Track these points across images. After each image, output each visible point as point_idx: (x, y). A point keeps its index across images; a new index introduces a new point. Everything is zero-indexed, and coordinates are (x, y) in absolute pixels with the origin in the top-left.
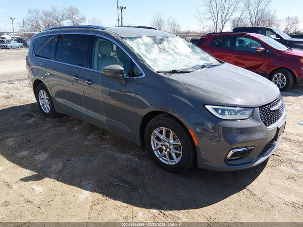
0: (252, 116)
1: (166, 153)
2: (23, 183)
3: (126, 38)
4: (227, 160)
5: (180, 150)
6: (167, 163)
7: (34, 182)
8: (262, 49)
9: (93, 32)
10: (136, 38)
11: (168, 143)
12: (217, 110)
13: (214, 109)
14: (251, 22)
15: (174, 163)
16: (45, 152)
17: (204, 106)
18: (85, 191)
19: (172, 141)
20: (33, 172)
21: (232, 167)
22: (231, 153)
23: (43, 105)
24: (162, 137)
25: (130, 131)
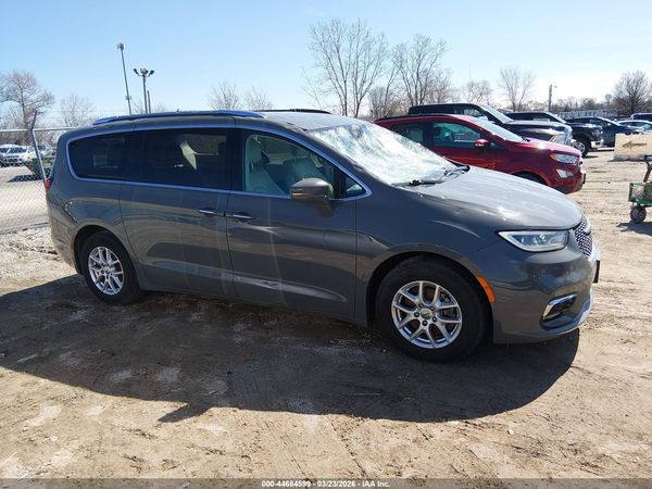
0: (568, 242)
1: (427, 328)
2: (171, 425)
3: (312, 131)
4: (543, 321)
5: (456, 318)
6: (430, 347)
7: (194, 418)
8: (482, 141)
9: (235, 121)
10: (327, 129)
11: (430, 308)
12: (518, 238)
13: (514, 236)
14: (409, 95)
15: (445, 344)
16: (167, 366)
17: (497, 232)
18: (306, 416)
19: (437, 304)
20: (176, 404)
21: (551, 331)
22: (549, 308)
23: (102, 279)
24: (417, 300)
25: (344, 300)
